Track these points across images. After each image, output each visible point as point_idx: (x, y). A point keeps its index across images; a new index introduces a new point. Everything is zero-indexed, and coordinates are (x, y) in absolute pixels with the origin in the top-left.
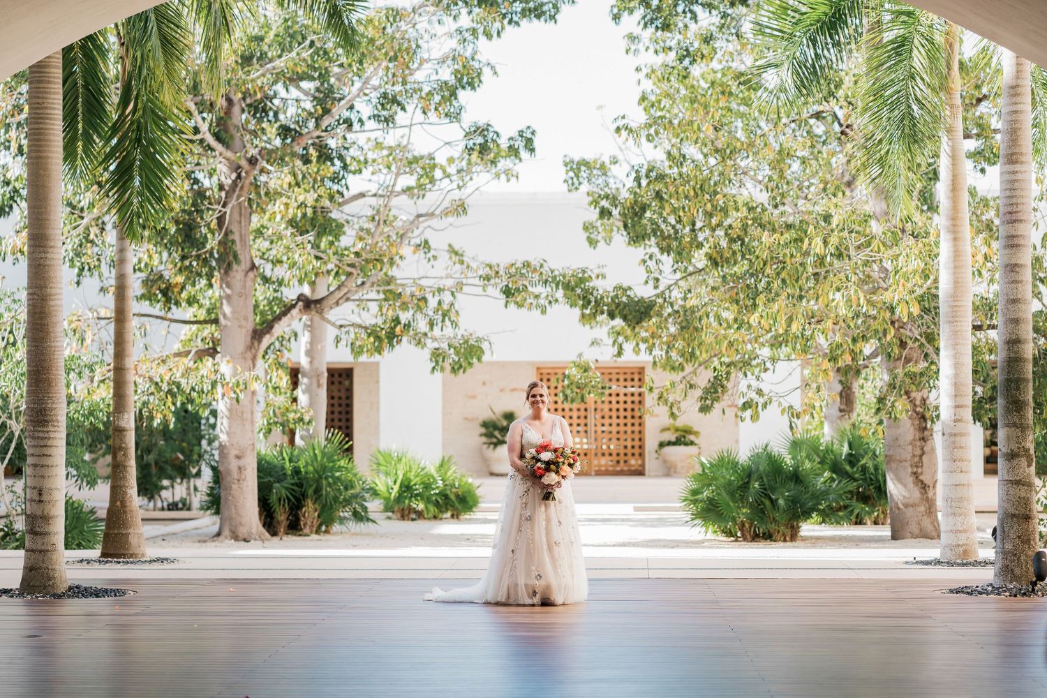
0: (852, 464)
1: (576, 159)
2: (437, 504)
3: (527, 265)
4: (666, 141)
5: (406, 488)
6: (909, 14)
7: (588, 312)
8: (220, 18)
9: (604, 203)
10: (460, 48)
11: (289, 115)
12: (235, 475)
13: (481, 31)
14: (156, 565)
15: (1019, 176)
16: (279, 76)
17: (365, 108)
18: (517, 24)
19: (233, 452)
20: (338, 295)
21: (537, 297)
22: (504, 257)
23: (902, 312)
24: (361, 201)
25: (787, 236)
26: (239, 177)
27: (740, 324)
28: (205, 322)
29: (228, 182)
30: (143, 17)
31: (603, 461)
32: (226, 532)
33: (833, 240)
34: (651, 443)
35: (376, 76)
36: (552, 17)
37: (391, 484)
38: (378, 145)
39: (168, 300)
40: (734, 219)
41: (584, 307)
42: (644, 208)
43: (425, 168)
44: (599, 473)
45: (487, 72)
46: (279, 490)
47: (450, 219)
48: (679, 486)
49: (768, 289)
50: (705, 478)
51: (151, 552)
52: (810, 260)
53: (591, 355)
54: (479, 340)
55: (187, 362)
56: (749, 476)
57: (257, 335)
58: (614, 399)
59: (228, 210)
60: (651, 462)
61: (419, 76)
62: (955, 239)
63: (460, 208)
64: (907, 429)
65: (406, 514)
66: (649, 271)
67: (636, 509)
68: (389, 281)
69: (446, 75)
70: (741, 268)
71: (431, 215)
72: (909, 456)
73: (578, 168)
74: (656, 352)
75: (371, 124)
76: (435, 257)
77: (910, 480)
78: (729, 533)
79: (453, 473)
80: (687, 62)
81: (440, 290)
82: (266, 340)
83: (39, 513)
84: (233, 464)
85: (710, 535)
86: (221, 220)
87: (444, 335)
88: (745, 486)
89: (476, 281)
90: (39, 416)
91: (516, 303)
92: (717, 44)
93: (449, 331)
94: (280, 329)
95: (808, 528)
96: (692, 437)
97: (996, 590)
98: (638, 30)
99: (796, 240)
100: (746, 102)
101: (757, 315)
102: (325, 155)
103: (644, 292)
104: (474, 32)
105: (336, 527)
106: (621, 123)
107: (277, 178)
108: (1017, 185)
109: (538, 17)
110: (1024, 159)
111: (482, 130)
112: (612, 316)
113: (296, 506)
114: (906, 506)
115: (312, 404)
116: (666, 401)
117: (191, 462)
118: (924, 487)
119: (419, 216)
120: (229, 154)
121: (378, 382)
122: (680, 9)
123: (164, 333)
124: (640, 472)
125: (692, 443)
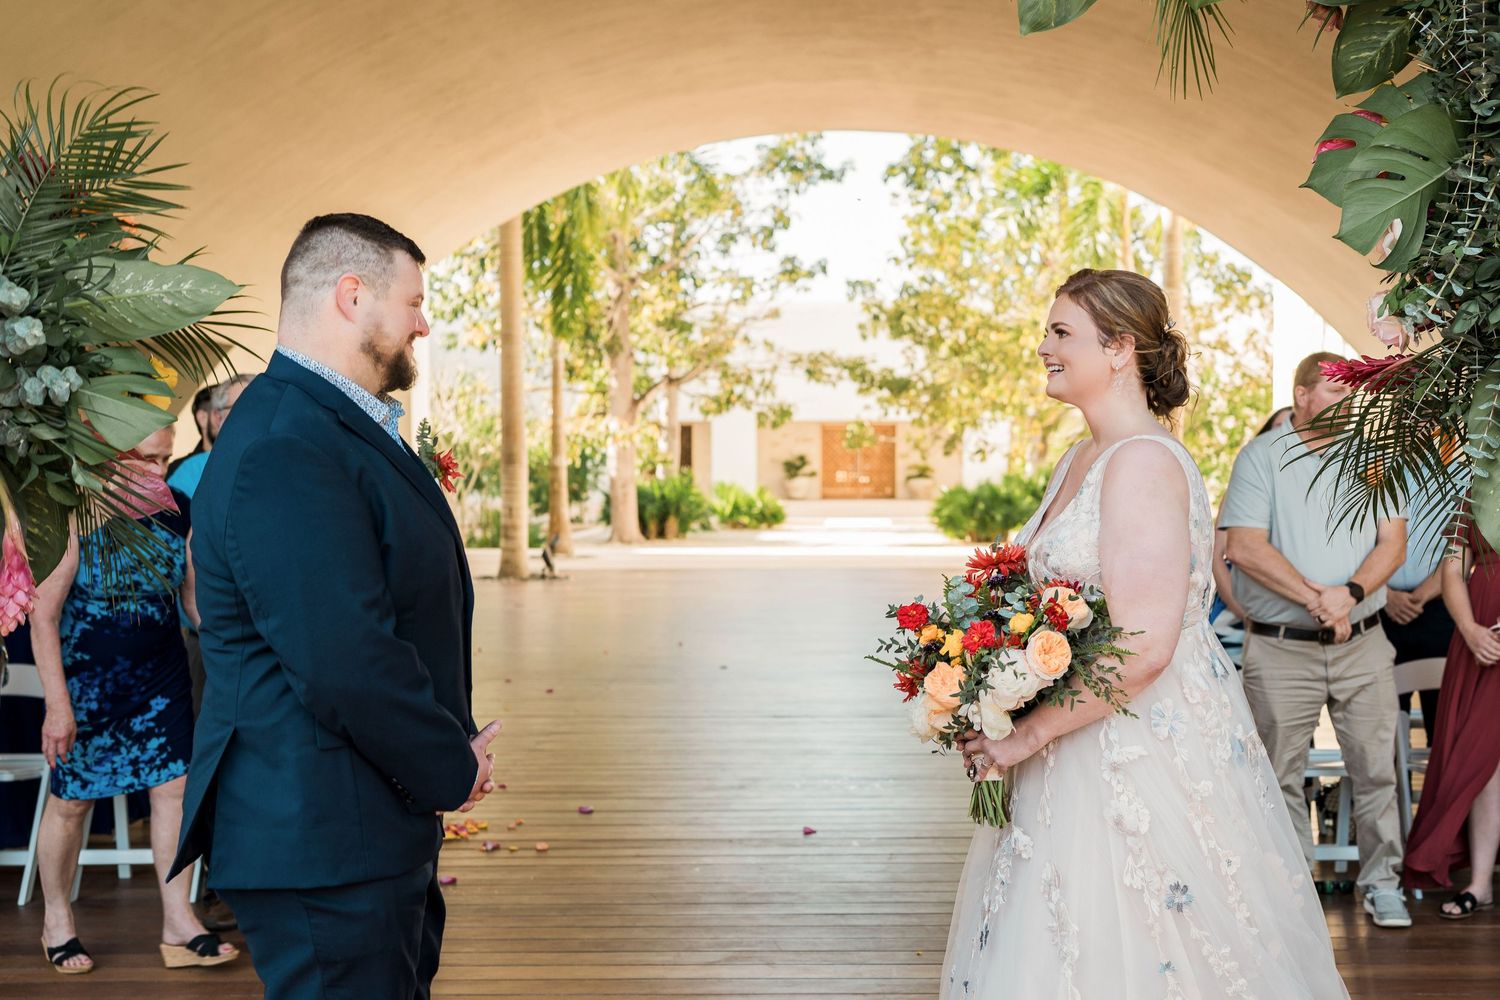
1: (854, 279)
2: (757, 519)
3: (822, 354)
4: (919, 271)
5: (736, 509)
6: (1096, 184)
7: (865, 385)
9: (875, 310)
10: (777, 202)
11: (654, 249)
12: (622, 498)
13: (792, 189)
14: (582, 560)
16: (650, 221)
17: (709, 244)
19: (620, 483)
20: (693, 374)
21: (830, 375)
22: (808, 346)
24: (703, 308)
25: (1009, 336)
26: (623, 292)
28: (594, 392)
29: (613, 295)
31: (867, 488)
32: (615, 538)
34: (900, 477)
35: (719, 221)
36: (840, 181)
37: (726, 505)
38: (714, 269)
39: (574, 377)
40: (971, 322)
41: (862, 382)
42: (903, 314)
43: (747, 287)
44: (863, 498)
45: (793, 218)
46: (651, 509)
47: (770, 321)
48: (928, 506)
49: (995, 372)
50: (945, 502)
51: (578, 550)
53: (866, 416)
54: (790, 406)
56: (976, 500)
57: (635, 403)
59: (616, 314)
60: (900, 490)
63: (775, 314)
65: (736, 525)
66: (908, 358)
67: (894, 522)
68: (725, 364)
69: (768, 221)
70: (973, 357)
71: (755, 319)
73: (855, 287)
74: (915, 414)
75: (714, 255)
76: (753, 348)
78: (962, 538)
79: (768, 497)
80: (932, 212)
81: (761, 371)
82: (642, 406)
83: (510, 524)
84: (619, 492)
85: (948, 540)
86: (610, 323)
87: (766, 401)
88: (973, 507)
89: (787, 364)
90: (509, 459)
91: (815, 380)
92: (954, 199)
93: (769, 399)
94: (650, 398)
96: (929, 473)
98: (900, 188)
99: (1015, 339)
100: (972, 240)
101: (988, 389)
102: (680, 274)
103: (901, 372)
104: (788, 190)
105: (689, 535)
107: (651, 292)
109: (830, 180)
111: (791, 260)
112: (881, 387)
113: (662, 519)
115: (670, 449)
116: (920, 448)
117: (583, 490)
119: (746, 319)
120: (616, 275)
121: (710, 435)
122: (929, 175)
123: (571, 400)
124: (892, 496)
125: (931, 477)
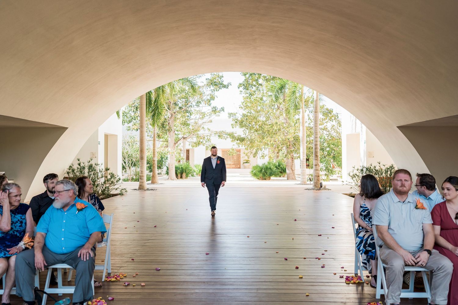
0: (279, 167)
1: (230, 113)
3: (223, 131)
4: (247, 110)
7: (233, 140)
8: (173, 87)
9: (236, 120)
10: (211, 93)
11: (180, 105)
12: (171, 168)
13: (215, 90)
14: (160, 185)
15: (317, 115)
16: (179, 98)
17: (194, 104)
18: (221, 89)
19: (171, 164)
20: (189, 136)
21: (224, 137)
23: (291, 140)
24: (192, 120)
25: (270, 126)
26: (172, 116)
27: (261, 142)
28: (165, 141)
29: (170, 117)
30: (159, 88)
31: (233, 166)
32: (170, 178)
33: (278, 127)
34: (242, 163)
35: (197, 98)
36: (227, 88)
37: (198, 170)
38: (195, 110)
39: (159, 137)
40: (260, 123)
41: (233, 139)
42: (243, 121)
43: (203, 115)
44: (232, 168)
45: (216, 97)
46: (179, 171)
47: (209, 123)
48: (249, 170)
49: (266, 136)
50: (254, 169)
51: (160, 182)
52: (274, 130)
53: (234, 147)
55: (162, 149)
56: (262, 168)
57: (175, 144)
58: (238, 155)
59: (170, 121)
60: (242, 166)
61: (204, 98)
62: (303, 127)
64: (290, 160)
66: (244, 133)
67: (240, 174)
68: (198, 134)
69: (209, 98)
70: (261, 132)
72: (290, 165)
73: (230, 115)
74: (246, 147)
75: (195, 106)
76: (205, 130)
77: (291, 169)
78: (258, 179)
80: (251, 96)
81: (207, 136)
82: (177, 145)
83: (142, 175)
84: (171, 166)
85: (255, 179)
86: (169, 124)
88: (261, 170)
89: (214, 134)
90: (142, 158)
91: (221, 138)
92: (256, 92)
93: (209, 143)
94: (179, 143)
95: (272, 178)
96: (249, 162)
97: (313, 189)
98: (242, 90)
99: (271, 127)
100: (260, 103)
101: (264, 140)
102: (187, 111)
103: (243, 136)
104: (214, 90)
105: (188, 178)
106: (240, 106)
107: (179, 116)
108: (317, 117)
109: (225, 88)
110: (318, 112)
111: (215, 108)
112: (237, 140)
113: (182, 174)
114: (290, 174)
115: (183, 156)
116: (247, 156)
117: (162, 166)
118: (293, 170)
119: (203, 123)
120: (170, 112)
121: (194, 152)
122: (250, 86)
123: (158, 143)
124: (240, 168)
125: (249, 163)
